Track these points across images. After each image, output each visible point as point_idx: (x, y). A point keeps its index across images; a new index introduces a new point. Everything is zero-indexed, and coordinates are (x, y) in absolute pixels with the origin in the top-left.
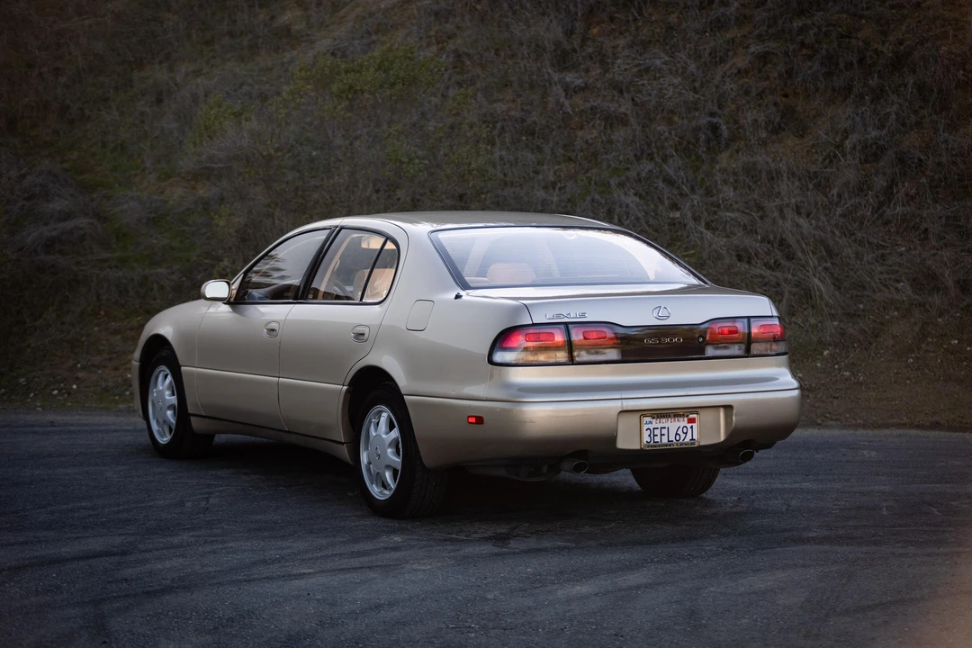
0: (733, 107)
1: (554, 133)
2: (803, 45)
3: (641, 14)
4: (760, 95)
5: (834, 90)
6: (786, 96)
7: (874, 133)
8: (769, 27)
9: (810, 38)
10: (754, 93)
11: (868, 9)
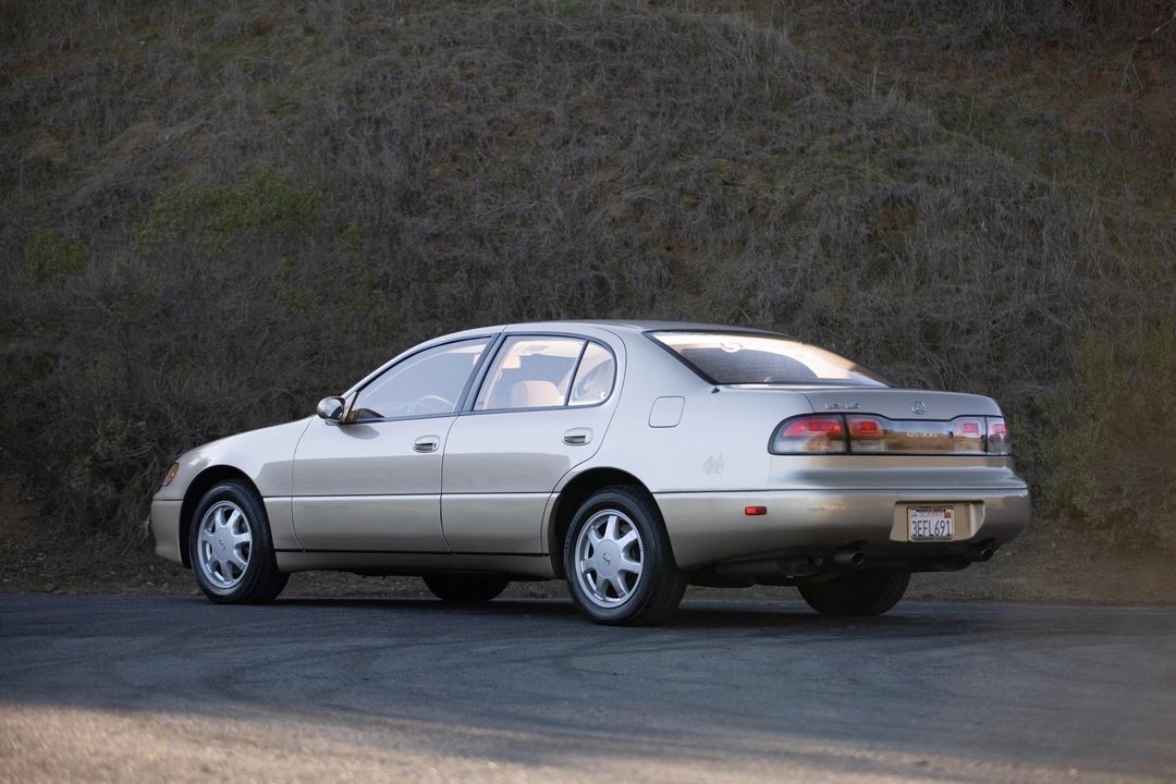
0: (615, 259)
1: (412, 287)
2: (682, 191)
3: (487, 154)
4: (643, 247)
5: (725, 243)
6: (669, 249)
7: (783, 290)
8: (640, 171)
9: (691, 185)
10: (636, 243)
11: (747, 153)
